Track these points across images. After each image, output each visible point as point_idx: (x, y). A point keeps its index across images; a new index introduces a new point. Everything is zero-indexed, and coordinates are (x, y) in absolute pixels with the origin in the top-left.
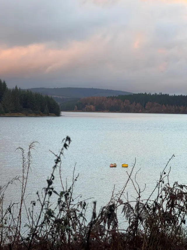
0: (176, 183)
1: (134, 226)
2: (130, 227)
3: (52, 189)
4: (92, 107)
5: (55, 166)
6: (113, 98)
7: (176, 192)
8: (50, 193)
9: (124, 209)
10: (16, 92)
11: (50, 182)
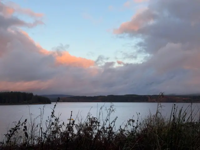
0: (93, 117)
1: (79, 132)
2: (78, 132)
3: (53, 115)
4: (62, 101)
5: (55, 107)
6: (68, 98)
7: (93, 119)
8: (53, 117)
9: (76, 126)
10: (36, 96)
11: (53, 113)
